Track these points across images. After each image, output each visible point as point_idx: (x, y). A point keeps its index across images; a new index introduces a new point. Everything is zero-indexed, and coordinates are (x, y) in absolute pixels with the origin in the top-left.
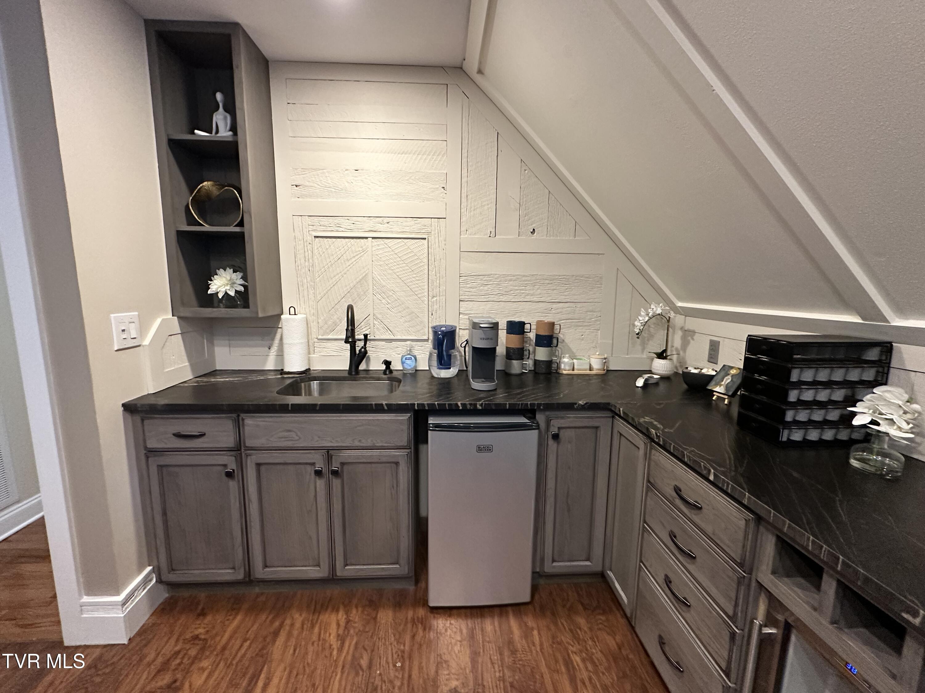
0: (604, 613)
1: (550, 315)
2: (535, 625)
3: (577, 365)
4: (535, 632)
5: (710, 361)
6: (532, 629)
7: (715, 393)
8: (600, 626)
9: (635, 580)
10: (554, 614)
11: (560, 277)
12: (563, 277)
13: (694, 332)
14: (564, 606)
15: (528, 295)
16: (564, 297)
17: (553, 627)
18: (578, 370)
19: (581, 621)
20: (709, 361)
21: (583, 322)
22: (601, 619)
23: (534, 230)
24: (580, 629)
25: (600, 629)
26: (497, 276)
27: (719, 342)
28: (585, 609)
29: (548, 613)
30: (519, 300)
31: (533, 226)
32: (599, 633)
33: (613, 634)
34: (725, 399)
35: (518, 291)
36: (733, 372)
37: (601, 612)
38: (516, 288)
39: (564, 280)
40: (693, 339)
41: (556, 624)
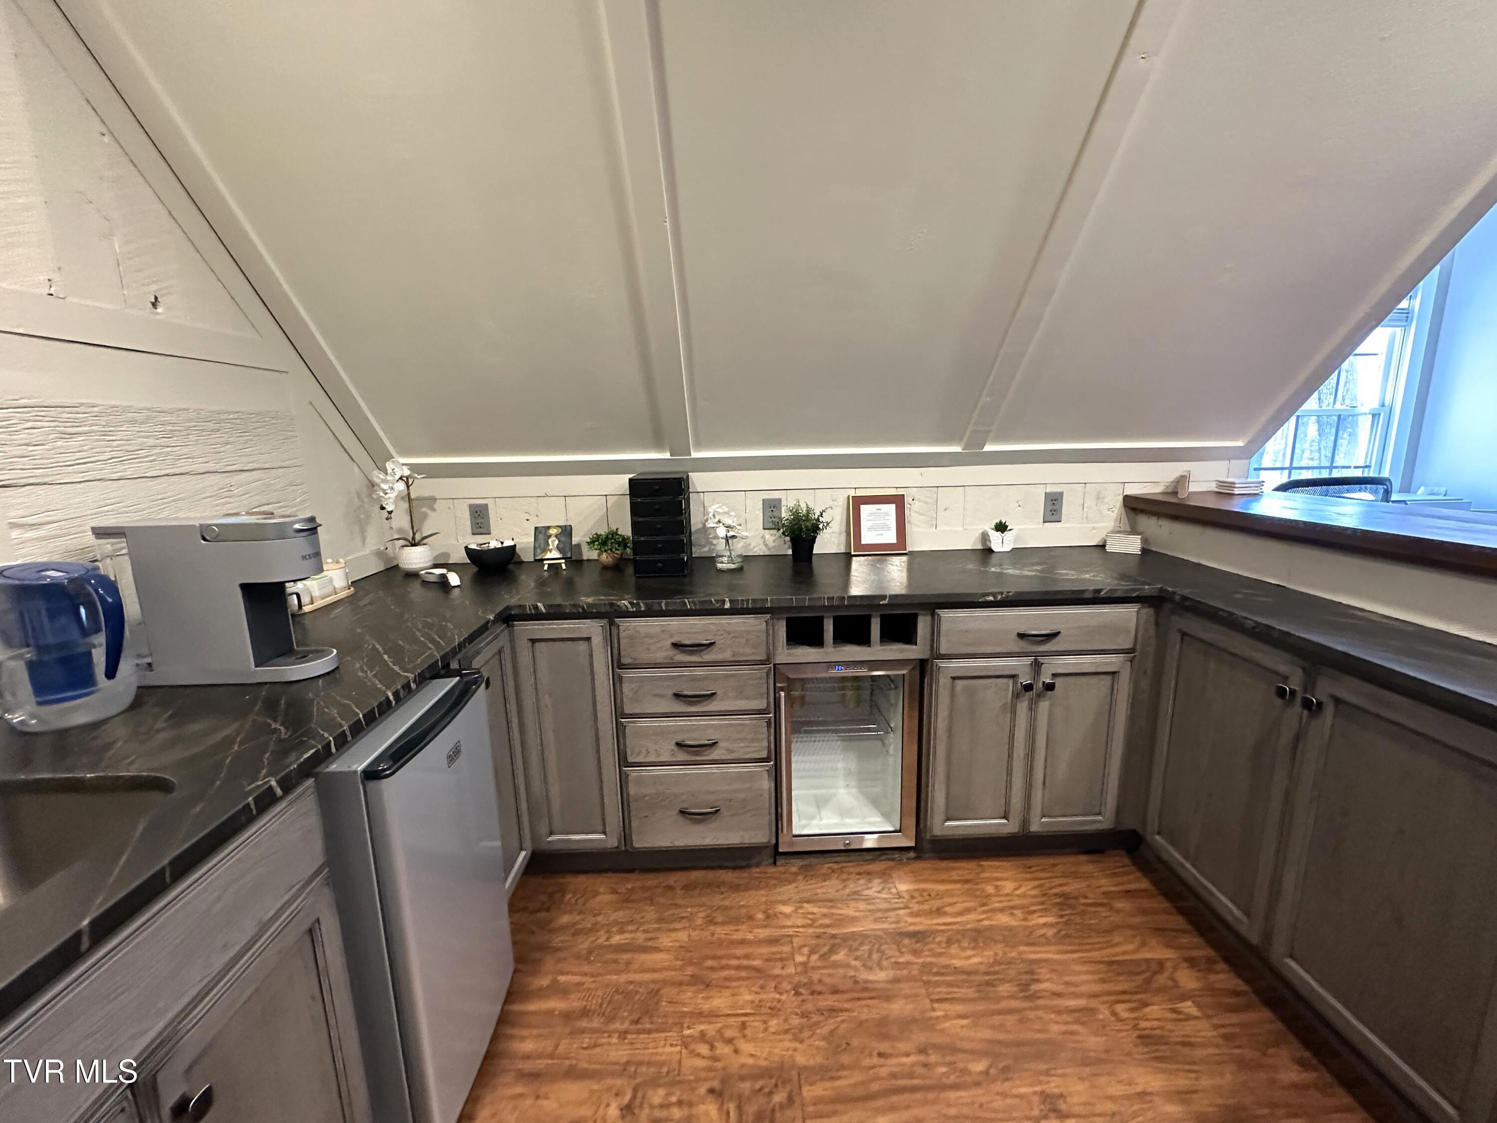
0: (563, 893)
1: (232, 500)
2: (550, 977)
3: (319, 590)
4: (562, 978)
5: (475, 532)
6: (555, 981)
7: (545, 562)
8: (580, 901)
9: (617, 795)
10: (544, 948)
11: (231, 416)
12: (236, 416)
13: (433, 499)
14: (533, 933)
15: (179, 458)
16: (245, 459)
17: (562, 955)
18: (323, 598)
19: (565, 919)
20: (474, 534)
21: (285, 507)
22: (570, 898)
23: (156, 298)
24: (576, 924)
25: (584, 904)
26: (96, 409)
27: (486, 506)
28: (548, 910)
29: (537, 955)
30: (163, 472)
31: (153, 288)
32: (587, 906)
33: (596, 894)
34: (560, 564)
35: (157, 451)
36: (553, 531)
37: (560, 894)
38: (151, 442)
39: (238, 421)
40: (434, 510)
41: (558, 949)
